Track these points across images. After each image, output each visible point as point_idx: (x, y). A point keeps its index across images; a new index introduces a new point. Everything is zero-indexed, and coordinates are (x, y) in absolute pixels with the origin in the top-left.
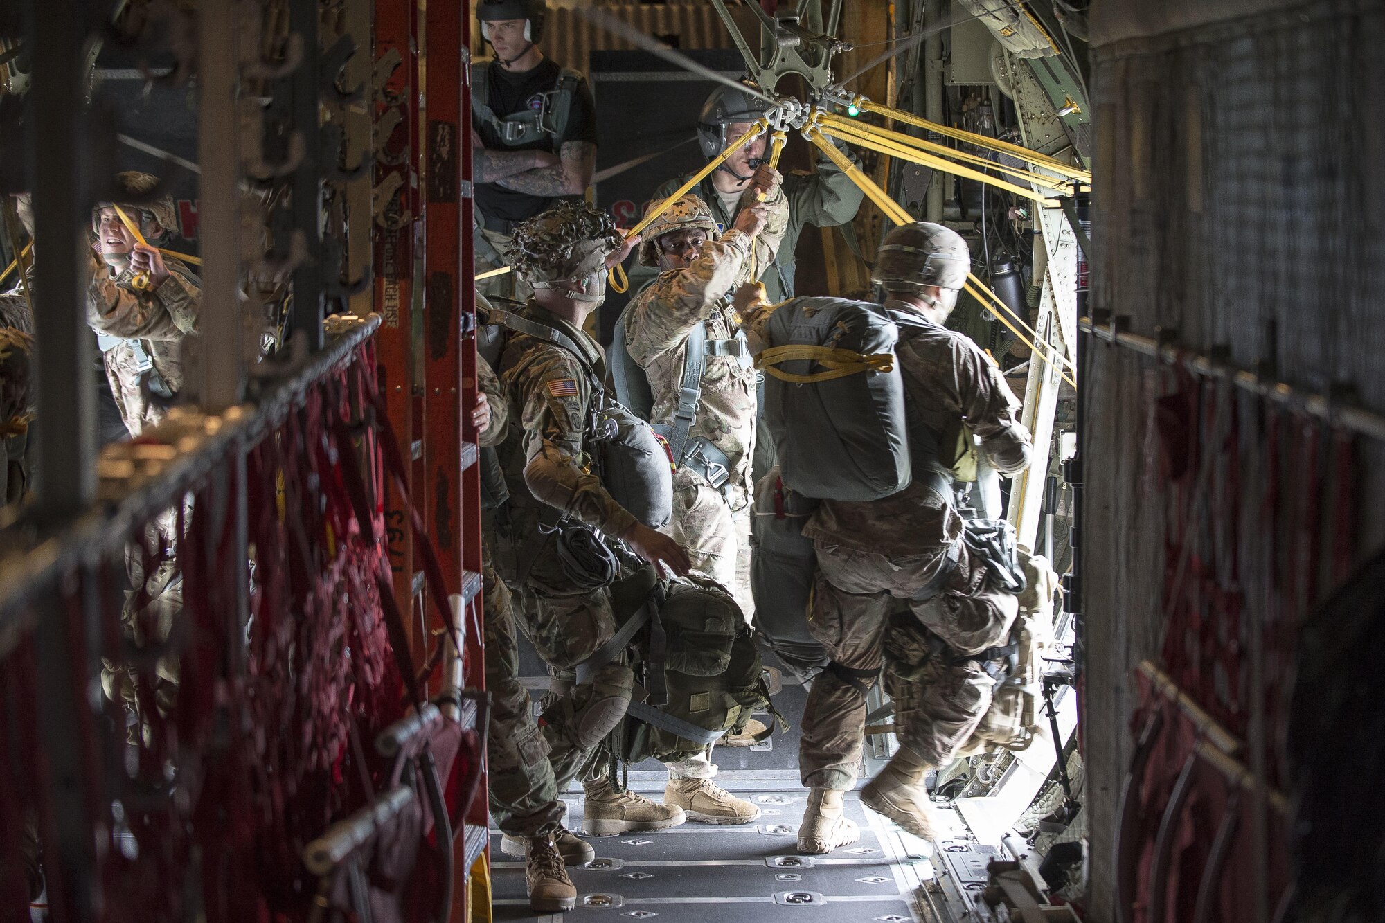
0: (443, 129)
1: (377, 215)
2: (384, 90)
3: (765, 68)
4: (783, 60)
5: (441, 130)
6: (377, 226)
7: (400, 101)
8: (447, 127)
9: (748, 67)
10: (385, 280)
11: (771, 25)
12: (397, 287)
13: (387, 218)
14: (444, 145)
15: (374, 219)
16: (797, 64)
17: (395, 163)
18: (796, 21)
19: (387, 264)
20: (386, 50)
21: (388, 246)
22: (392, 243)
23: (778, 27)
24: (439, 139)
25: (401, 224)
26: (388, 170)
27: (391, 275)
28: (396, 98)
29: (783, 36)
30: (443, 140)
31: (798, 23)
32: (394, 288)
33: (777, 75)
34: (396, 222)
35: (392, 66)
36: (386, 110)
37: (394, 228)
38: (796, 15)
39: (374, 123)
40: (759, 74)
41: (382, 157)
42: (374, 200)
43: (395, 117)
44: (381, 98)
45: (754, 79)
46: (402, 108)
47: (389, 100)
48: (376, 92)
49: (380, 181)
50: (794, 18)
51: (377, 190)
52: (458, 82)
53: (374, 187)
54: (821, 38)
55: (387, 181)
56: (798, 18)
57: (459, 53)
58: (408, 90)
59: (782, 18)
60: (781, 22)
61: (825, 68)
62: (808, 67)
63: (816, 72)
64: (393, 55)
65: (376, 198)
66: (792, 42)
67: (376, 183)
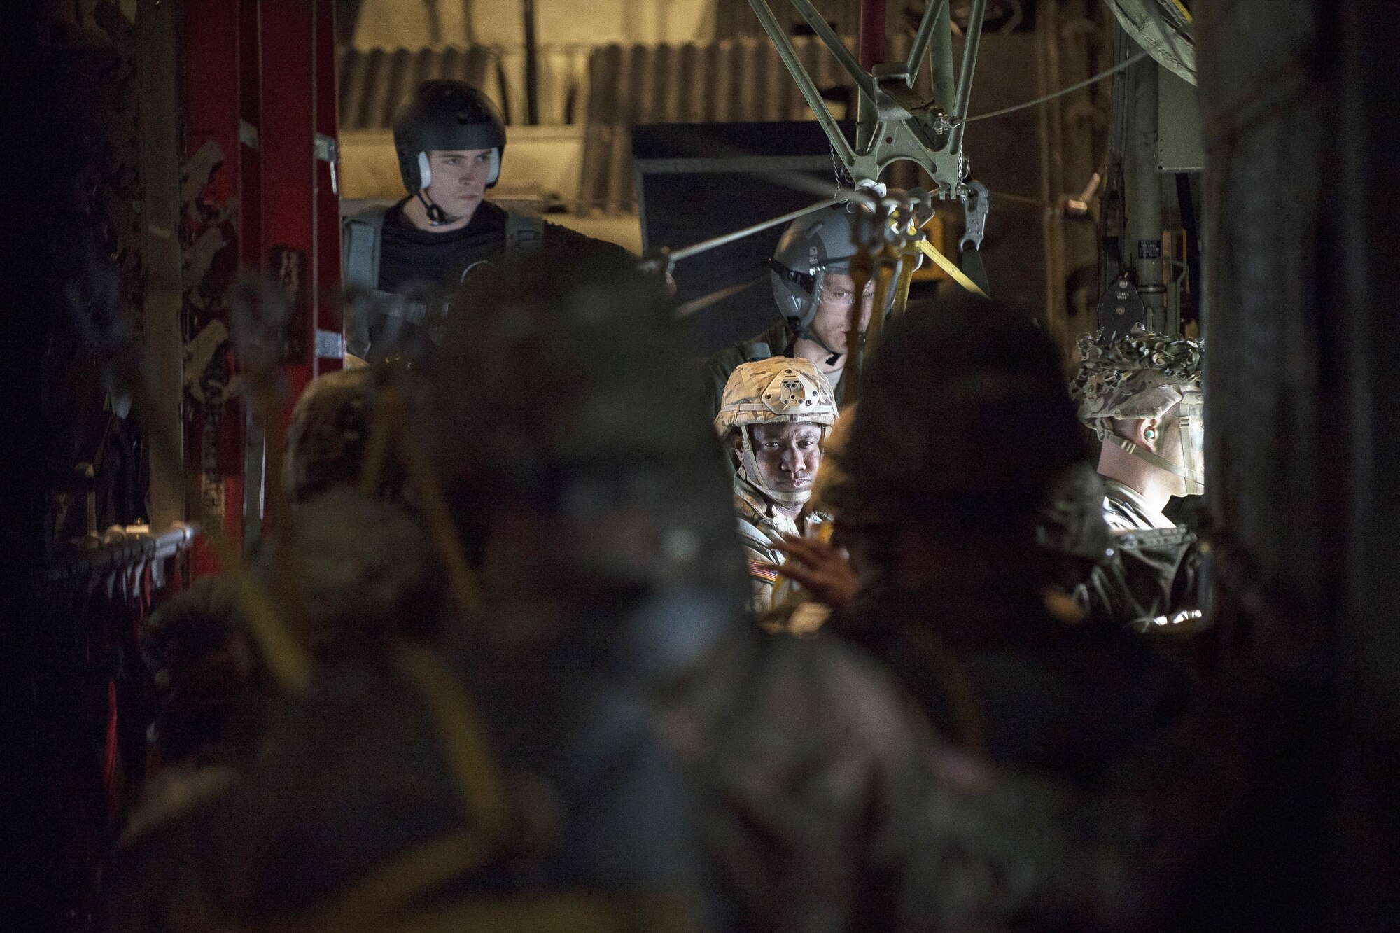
0: (289, 258)
1: (191, 383)
2: (199, 203)
3: (862, 153)
4: (889, 140)
5: (285, 261)
6: (189, 397)
7: (223, 217)
8: (294, 257)
9: (835, 153)
10: (204, 477)
11: (868, 90)
12: (222, 487)
13: (204, 387)
14: (290, 282)
15: (187, 389)
16: (911, 147)
17: (216, 308)
18: (904, 80)
19: (207, 455)
20: (203, 143)
21: (209, 428)
22: (214, 424)
23: (878, 90)
24: (283, 272)
25: (225, 396)
26: (206, 318)
27: (214, 471)
28: (217, 214)
29: (885, 104)
30: (288, 274)
31: (908, 83)
32: (217, 489)
33: (880, 164)
34: (219, 392)
35: (209, 168)
36: (202, 230)
37: (216, 401)
38: (905, 71)
39: (184, 250)
40: (851, 162)
41: (195, 299)
42: (185, 360)
43: (214, 241)
44: (193, 213)
45: (846, 171)
46: (226, 229)
47: (205, 216)
48: (187, 205)
49: (194, 333)
50: (903, 76)
51: (190, 347)
52: (311, 190)
53: (185, 342)
54: (925, 108)
55: (204, 334)
56: (908, 76)
57: (311, 147)
58: (235, 202)
59: (883, 77)
60: (881, 83)
61: (954, 151)
62: (929, 152)
63: (940, 158)
64: (211, 152)
65: (188, 359)
66: (901, 113)
67: (187, 337)
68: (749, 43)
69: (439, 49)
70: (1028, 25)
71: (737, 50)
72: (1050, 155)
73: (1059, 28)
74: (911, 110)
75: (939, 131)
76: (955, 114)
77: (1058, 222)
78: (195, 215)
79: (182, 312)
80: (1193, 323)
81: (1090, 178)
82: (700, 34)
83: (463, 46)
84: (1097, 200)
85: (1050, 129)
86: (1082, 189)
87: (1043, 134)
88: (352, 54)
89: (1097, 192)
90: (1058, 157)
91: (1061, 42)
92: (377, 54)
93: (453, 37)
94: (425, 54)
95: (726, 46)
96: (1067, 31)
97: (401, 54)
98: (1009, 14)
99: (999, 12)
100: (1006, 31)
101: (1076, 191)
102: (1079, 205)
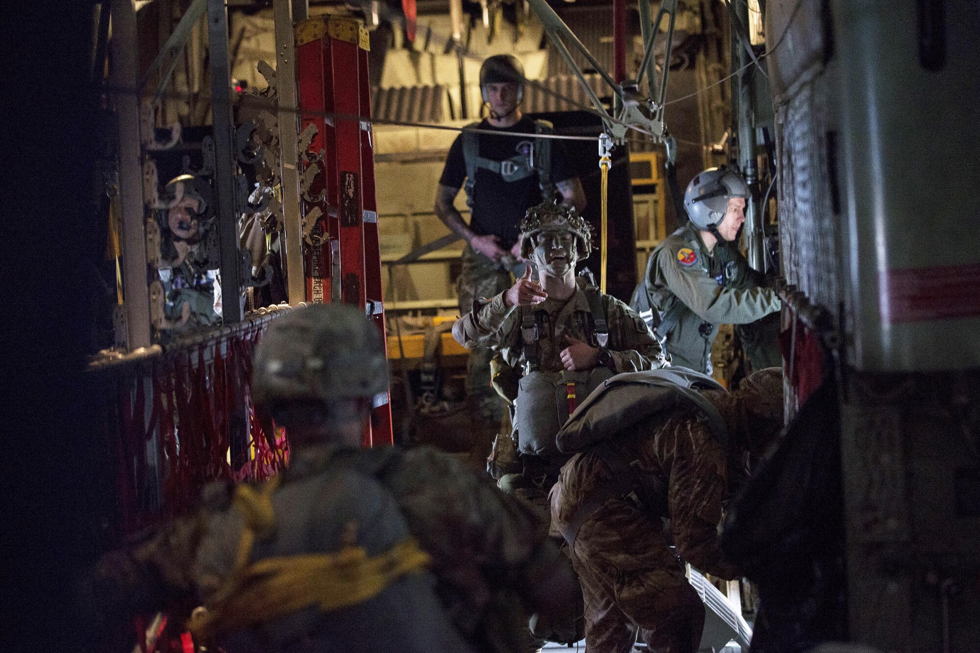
0: (349, 177)
1: (306, 236)
2: (307, 152)
4: (629, 115)
5: (348, 178)
6: (305, 244)
7: (318, 159)
8: (352, 176)
10: (313, 280)
11: (618, 93)
12: (322, 284)
13: (312, 239)
14: (350, 188)
15: (304, 239)
16: (639, 118)
17: (316, 201)
18: (635, 88)
19: (314, 270)
20: (308, 124)
21: (314, 257)
22: (317, 255)
23: (623, 93)
24: (347, 183)
25: (322, 242)
26: (311, 205)
27: (317, 277)
28: (315, 157)
29: (627, 99)
30: (349, 184)
31: (637, 89)
32: (320, 286)
33: (625, 127)
34: (319, 241)
35: (311, 136)
36: (308, 165)
37: (318, 245)
38: (635, 84)
39: (300, 174)
40: (611, 126)
41: (307, 197)
42: (302, 226)
43: (314, 169)
44: (305, 157)
45: (610, 130)
46: (320, 164)
47: (310, 158)
48: (302, 153)
49: (307, 213)
50: (634, 86)
51: (304, 220)
52: (359, 144)
53: (302, 217)
54: (646, 100)
55: (311, 214)
56: (637, 86)
57: (358, 125)
58: (323, 151)
59: (626, 86)
60: (624, 89)
61: (659, 120)
62: (648, 120)
63: (653, 124)
64: (312, 128)
65: (304, 225)
66: (634, 103)
67: (304, 215)
68: (564, 78)
69: (420, 86)
70: (692, 66)
71: (558, 82)
72: (705, 124)
73: (706, 66)
74: (639, 102)
75: (652, 111)
76: (660, 102)
77: (709, 156)
78: (305, 158)
79: (300, 203)
80: (773, 199)
81: (723, 134)
82: (541, 75)
83: (431, 84)
84: (727, 145)
85: (704, 113)
86: (720, 139)
87: (701, 115)
88: (381, 90)
89: (727, 141)
90: (708, 126)
91: (707, 73)
92: (392, 90)
93: (427, 81)
94: (414, 89)
95: (553, 80)
96: (710, 69)
97: (403, 89)
98: (683, 61)
99: (678, 61)
100: (682, 70)
101: (717, 140)
102: (719, 147)
